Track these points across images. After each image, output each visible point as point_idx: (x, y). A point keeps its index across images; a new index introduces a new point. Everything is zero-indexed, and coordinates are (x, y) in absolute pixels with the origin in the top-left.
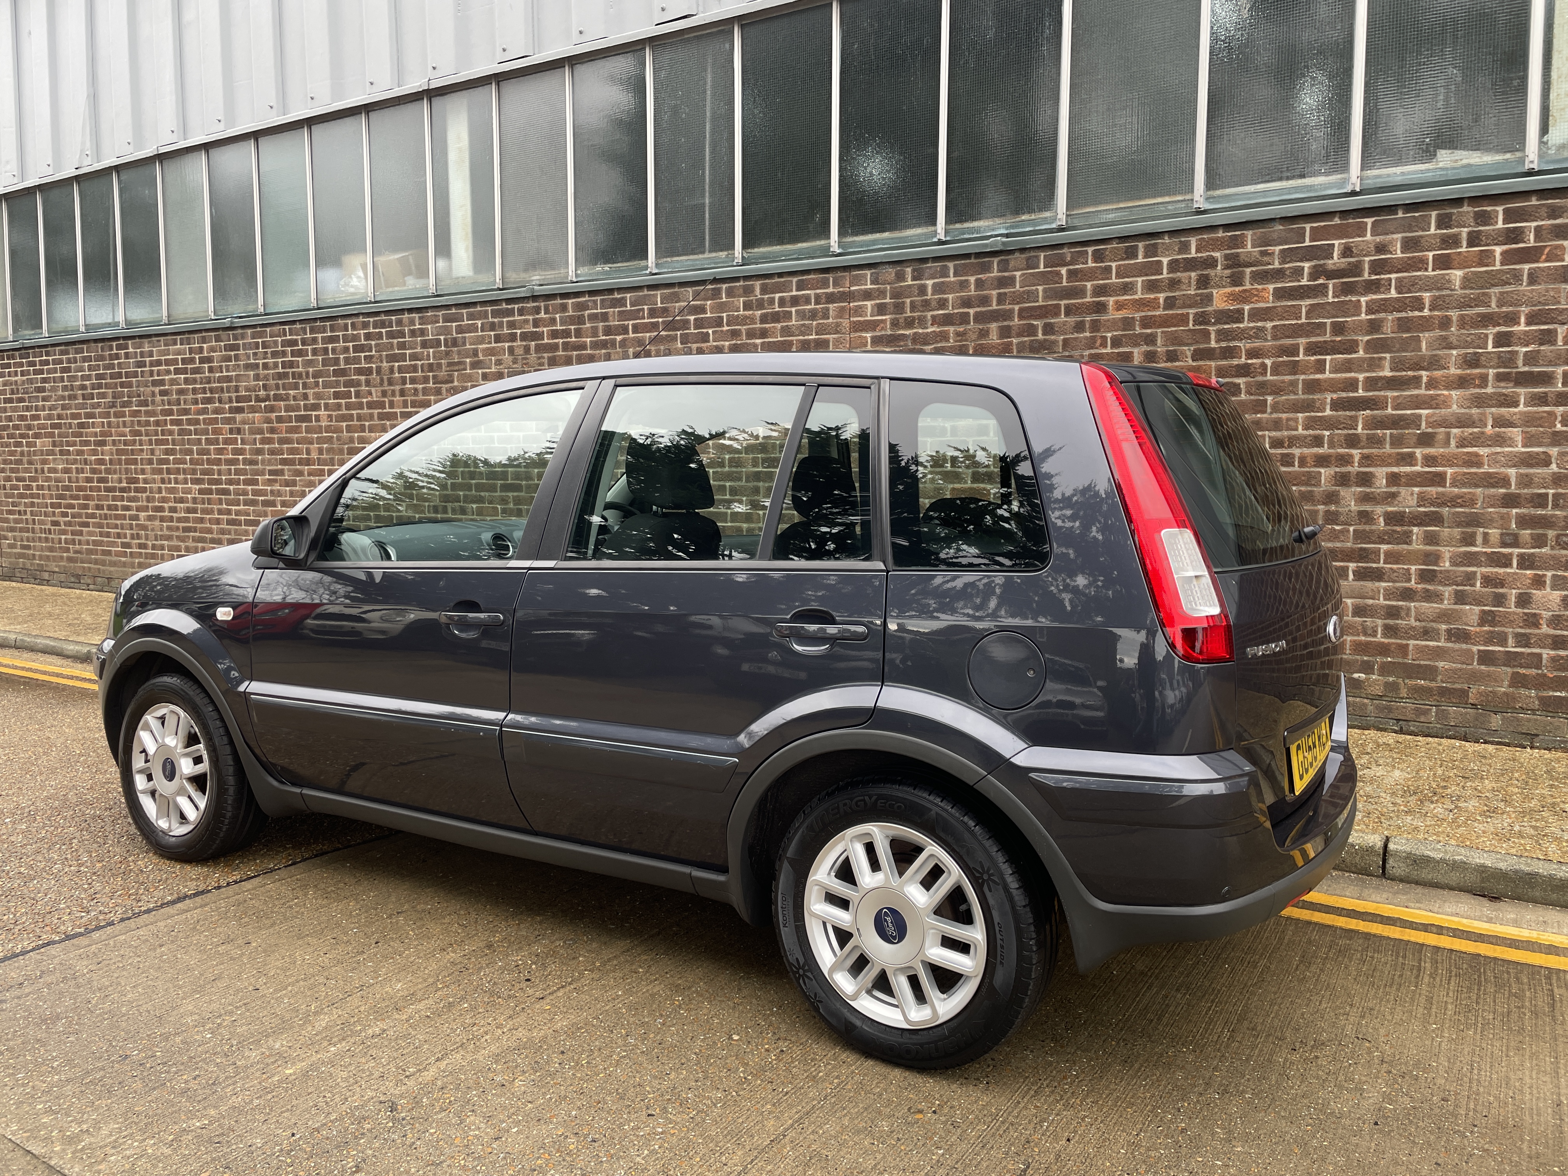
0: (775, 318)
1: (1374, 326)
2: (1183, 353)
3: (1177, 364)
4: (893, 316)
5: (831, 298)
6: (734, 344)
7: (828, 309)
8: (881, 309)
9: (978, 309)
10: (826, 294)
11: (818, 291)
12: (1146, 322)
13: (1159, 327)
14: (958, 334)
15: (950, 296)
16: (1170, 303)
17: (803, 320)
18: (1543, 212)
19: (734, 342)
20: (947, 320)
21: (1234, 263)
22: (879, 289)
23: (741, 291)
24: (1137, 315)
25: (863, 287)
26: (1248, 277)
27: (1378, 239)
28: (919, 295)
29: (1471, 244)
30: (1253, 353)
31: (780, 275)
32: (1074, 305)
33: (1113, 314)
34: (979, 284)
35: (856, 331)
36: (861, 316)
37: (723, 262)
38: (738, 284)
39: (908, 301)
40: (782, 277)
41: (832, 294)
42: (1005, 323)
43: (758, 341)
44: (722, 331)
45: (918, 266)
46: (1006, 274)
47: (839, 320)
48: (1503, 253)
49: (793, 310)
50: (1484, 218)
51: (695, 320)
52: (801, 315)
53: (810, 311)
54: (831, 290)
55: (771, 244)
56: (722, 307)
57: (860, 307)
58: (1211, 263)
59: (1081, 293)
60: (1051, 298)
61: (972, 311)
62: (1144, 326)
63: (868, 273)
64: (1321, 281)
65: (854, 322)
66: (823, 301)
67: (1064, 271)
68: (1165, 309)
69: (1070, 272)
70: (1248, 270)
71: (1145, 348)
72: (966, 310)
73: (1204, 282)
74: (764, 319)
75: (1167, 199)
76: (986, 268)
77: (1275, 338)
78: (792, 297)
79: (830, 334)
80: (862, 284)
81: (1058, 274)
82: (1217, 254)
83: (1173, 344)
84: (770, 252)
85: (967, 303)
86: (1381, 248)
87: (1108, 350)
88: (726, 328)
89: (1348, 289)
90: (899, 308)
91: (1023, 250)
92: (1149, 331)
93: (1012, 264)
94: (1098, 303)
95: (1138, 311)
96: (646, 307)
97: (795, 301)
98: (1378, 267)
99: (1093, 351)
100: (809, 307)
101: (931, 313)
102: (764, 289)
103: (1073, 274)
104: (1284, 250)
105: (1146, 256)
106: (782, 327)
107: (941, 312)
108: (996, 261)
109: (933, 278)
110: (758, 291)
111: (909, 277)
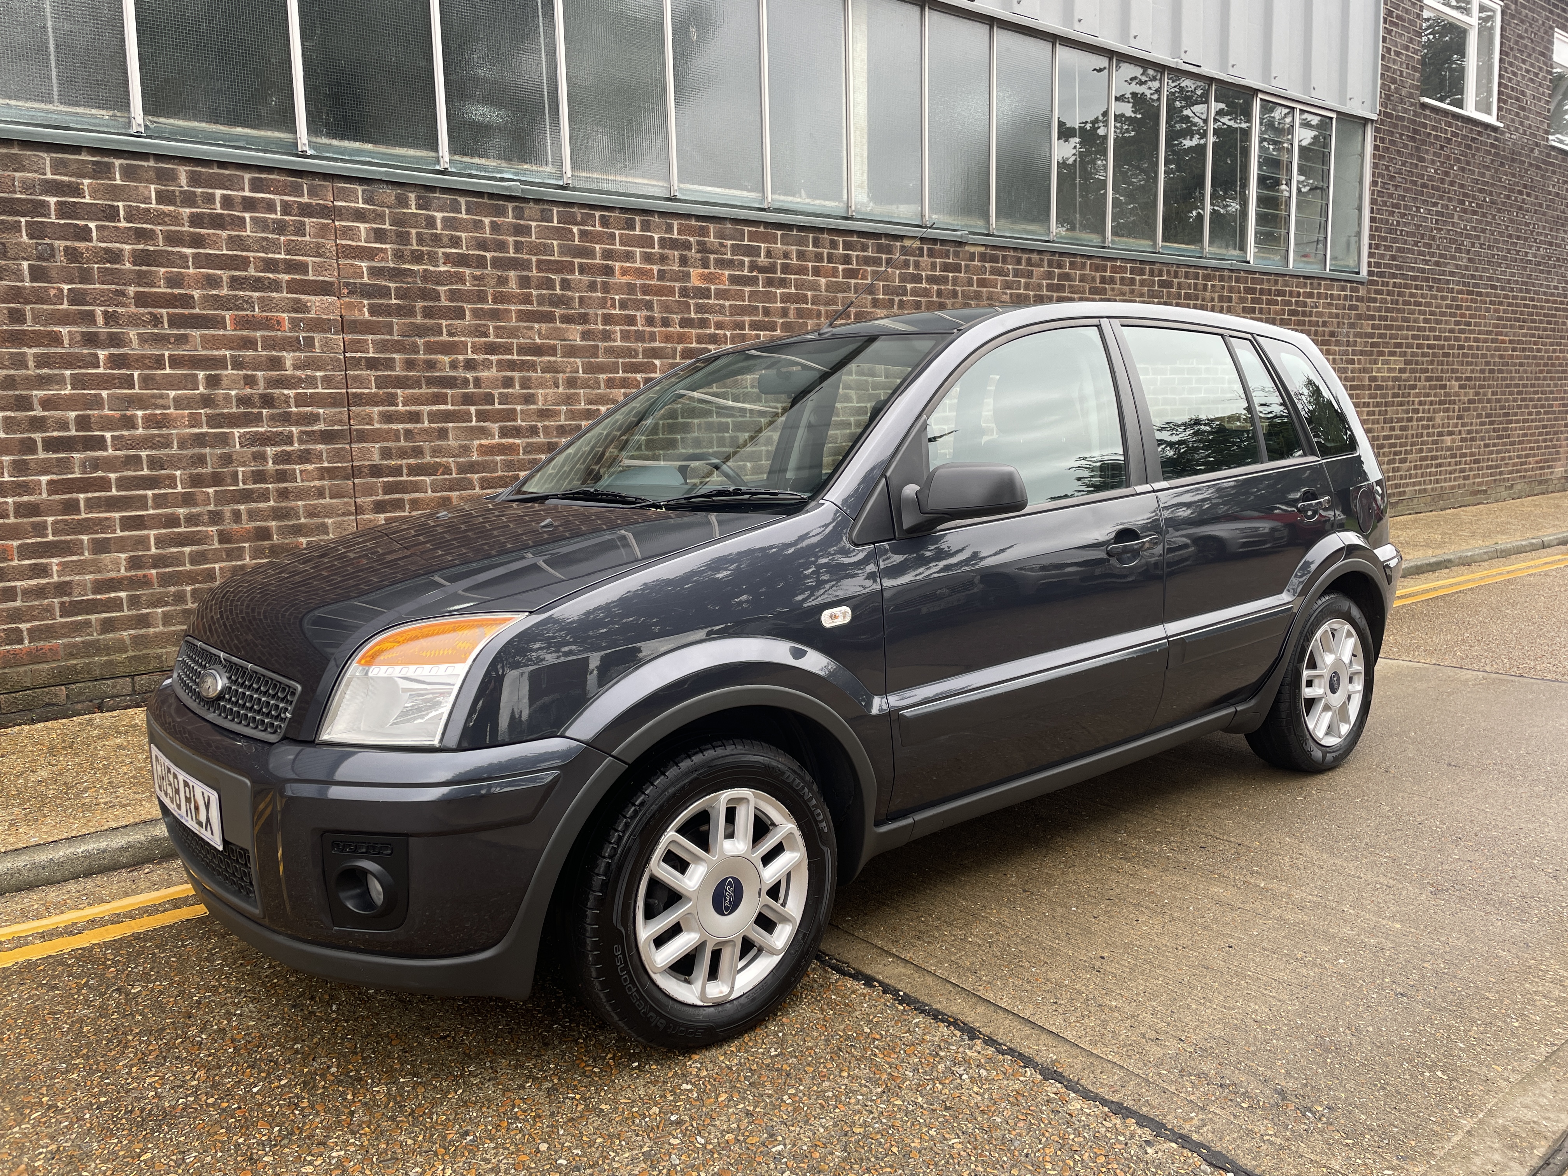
0: (218, 222)
1: (784, 313)
2: (673, 320)
3: (670, 329)
4: (396, 247)
5: (306, 210)
6: (143, 250)
7: (303, 224)
8: (379, 235)
9: (496, 254)
10: (300, 203)
11: (286, 198)
12: (646, 289)
13: (655, 295)
14: (475, 278)
15: (463, 235)
16: (662, 275)
17: (263, 231)
18: (859, 247)
19: (141, 247)
20: (462, 260)
21: (703, 249)
22: (374, 210)
23: (152, 174)
24: (638, 282)
25: (352, 205)
26: (712, 262)
27: (785, 247)
28: (426, 227)
29: (829, 262)
30: (719, 326)
31: (222, 165)
32: (586, 264)
33: (619, 279)
34: (495, 227)
35: (346, 257)
36: (352, 239)
37: (107, 126)
38: (145, 164)
39: (414, 231)
40: (226, 169)
41: (309, 205)
42: (524, 273)
43: (188, 251)
44: (117, 228)
45: (423, 193)
46: (522, 222)
47: (320, 240)
48: (843, 270)
49: (247, 216)
50: (834, 245)
51: (58, 203)
52: (261, 225)
53: (275, 221)
54: (305, 199)
55: (185, 119)
57: (350, 228)
58: (687, 246)
59: (591, 254)
60: (566, 255)
61: (488, 255)
62: (644, 293)
63: (360, 189)
64: (754, 274)
65: (343, 246)
66: (296, 211)
67: (575, 229)
68: (658, 280)
69: (580, 231)
70: (712, 257)
71: (645, 313)
72: (482, 253)
73: (684, 261)
74: (196, 220)
75: (646, 181)
76: (500, 212)
77: (731, 315)
78: (244, 198)
79: (309, 256)
80: (351, 201)
81: (571, 231)
82: (691, 239)
83: (666, 312)
84: (193, 129)
85: (482, 245)
86: (786, 255)
87: (617, 311)
88: (123, 224)
89: (769, 282)
90: (403, 238)
91: (537, 201)
92: (647, 298)
93: (527, 213)
94: (607, 266)
95: (639, 278)
97: (249, 205)
98: (786, 268)
99: (605, 311)
100: (273, 216)
101: (443, 250)
102: (194, 179)
103: (583, 234)
104: (733, 245)
105: (642, 230)
106: (230, 237)
107: (454, 251)
108: (510, 206)
109: (442, 211)
110: (183, 180)
111: (413, 203)
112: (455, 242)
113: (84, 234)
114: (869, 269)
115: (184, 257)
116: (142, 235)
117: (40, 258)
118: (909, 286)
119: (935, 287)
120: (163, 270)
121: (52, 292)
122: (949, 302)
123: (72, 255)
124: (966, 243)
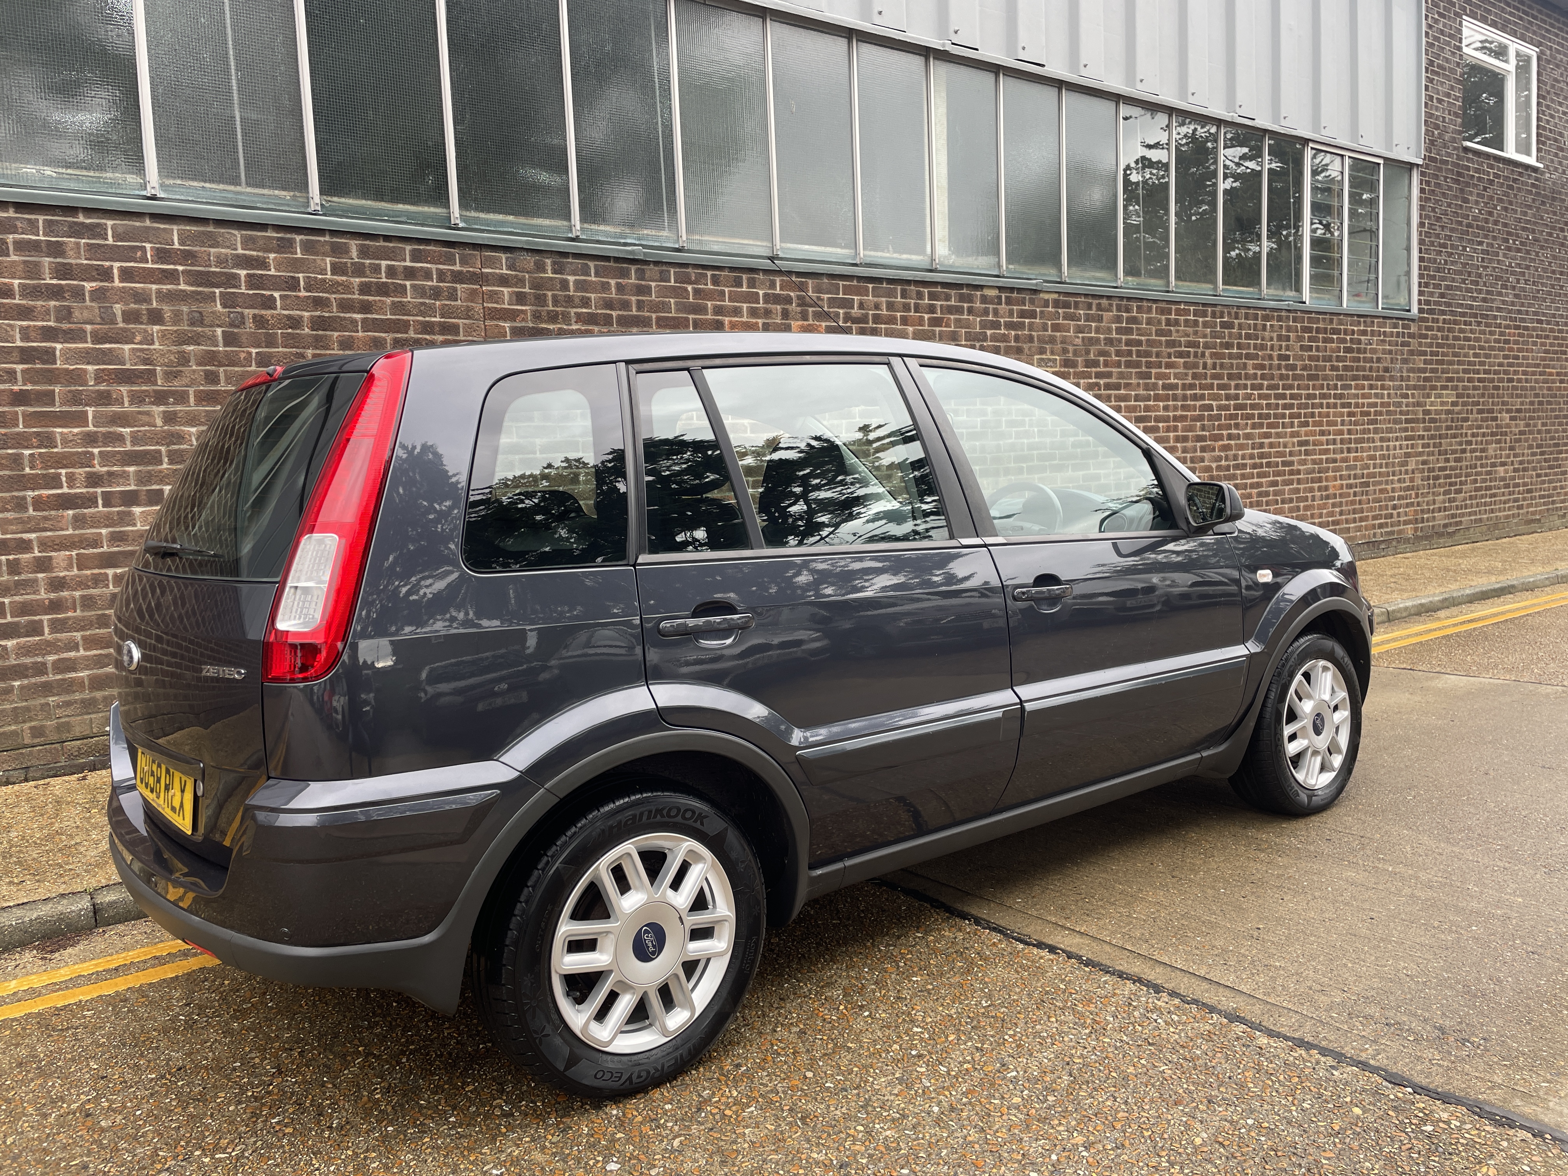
0: (383, 290)
4: (534, 308)
5: (458, 277)
6: (319, 317)
7: (455, 289)
8: (520, 298)
9: (620, 313)
10: (452, 271)
11: (441, 267)
15: (593, 296)
17: (422, 297)
18: (943, 297)
19: (318, 313)
20: (592, 319)
21: (803, 302)
22: (516, 276)
23: (328, 248)
25: (497, 271)
26: (810, 314)
27: (876, 299)
28: (561, 290)
29: (916, 312)
31: (387, 238)
32: (700, 320)
34: (620, 288)
35: (492, 319)
36: (497, 302)
37: (288, 205)
38: (322, 239)
39: (550, 294)
40: (390, 242)
41: (460, 273)
43: (358, 316)
44: (298, 297)
45: (558, 259)
46: (643, 283)
47: (470, 304)
48: (929, 319)
49: (408, 283)
50: (920, 296)
51: (248, 276)
52: (420, 291)
53: (431, 288)
54: (457, 268)
55: (357, 197)
56: (296, 265)
57: (496, 293)
58: (788, 300)
59: (702, 310)
60: (681, 311)
61: (614, 314)
63: (503, 256)
65: (489, 309)
66: (449, 278)
67: (690, 288)
69: (695, 290)
70: (811, 309)
72: (608, 312)
73: (785, 314)
74: (365, 289)
75: (751, 242)
76: (625, 274)
78: (406, 268)
79: (460, 318)
80: (496, 268)
81: (686, 290)
82: (792, 294)
84: (362, 207)
85: (609, 304)
86: (877, 307)
88: (303, 294)
90: (540, 300)
91: (656, 263)
93: (648, 274)
94: (718, 321)
96: (148, 246)
97: (410, 273)
100: (430, 283)
101: (575, 310)
102: (364, 252)
103: (697, 292)
104: (829, 298)
105: (748, 287)
106: (393, 303)
107: (584, 310)
108: (633, 268)
109: (574, 275)
110: (354, 253)
111: (549, 268)
112: (586, 302)
113: (269, 303)
114: (952, 317)
115: (354, 322)
116: (319, 303)
117: (232, 325)
118: (989, 332)
119: (1013, 333)
120: (336, 334)
121: (243, 355)
122: (1026, 346)
123: (260, 321)
124: (1041, 291)
